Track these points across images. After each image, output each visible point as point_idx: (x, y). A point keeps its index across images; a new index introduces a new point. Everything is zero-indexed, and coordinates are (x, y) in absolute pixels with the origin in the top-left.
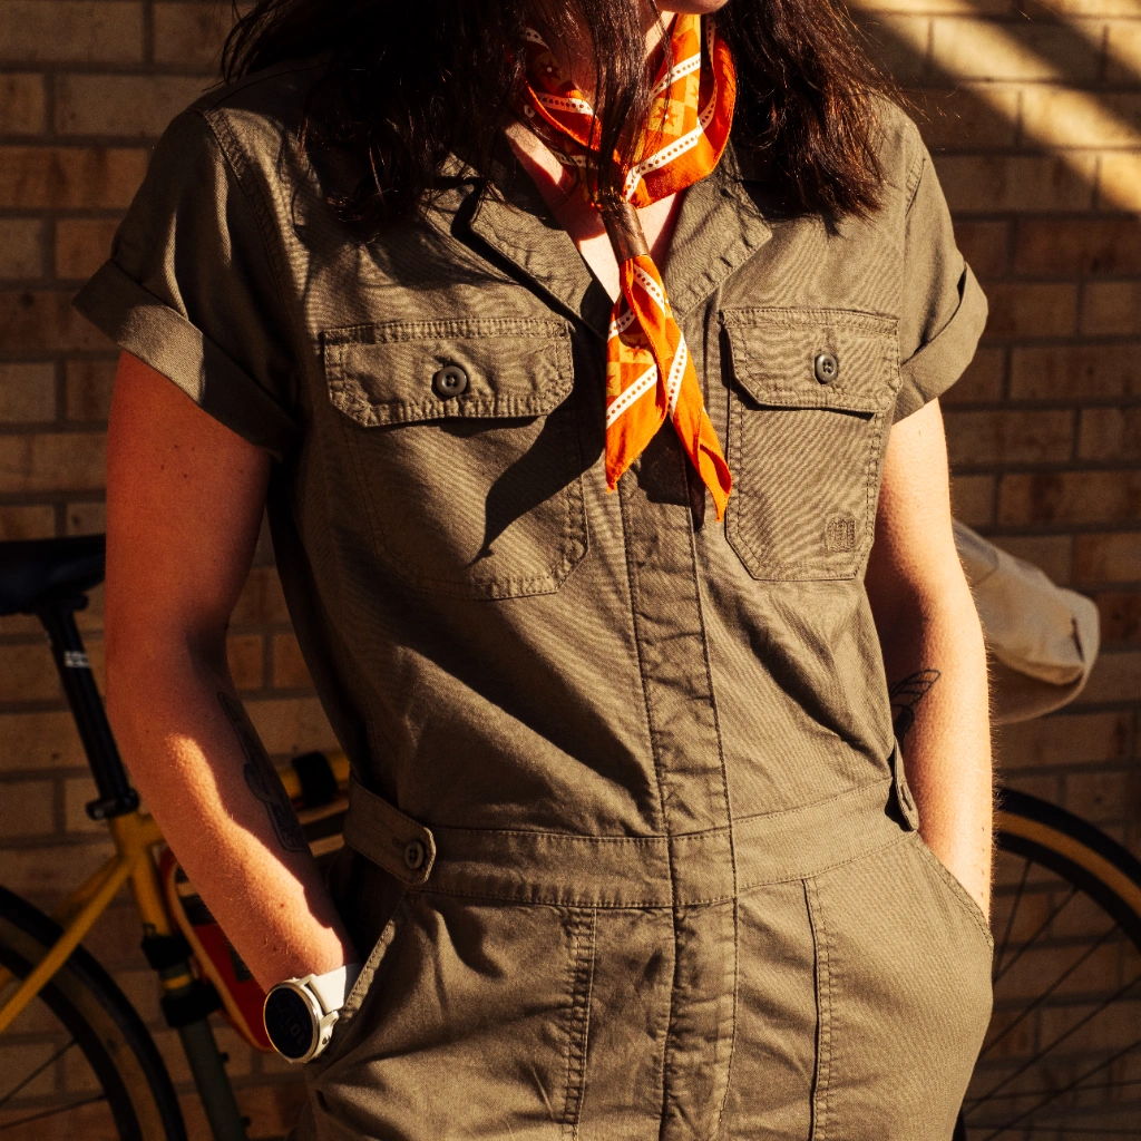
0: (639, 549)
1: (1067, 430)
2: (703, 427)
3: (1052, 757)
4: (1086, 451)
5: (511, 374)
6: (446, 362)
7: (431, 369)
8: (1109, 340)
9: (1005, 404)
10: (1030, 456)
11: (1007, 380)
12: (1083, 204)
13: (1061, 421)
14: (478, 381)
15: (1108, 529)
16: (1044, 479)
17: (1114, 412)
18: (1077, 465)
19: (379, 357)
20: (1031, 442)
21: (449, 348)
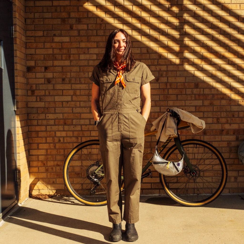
0: (118, 90)
1: (220, 114)
2: (124, 82)
3: (221, 146)
4: (222, 116)
5: (110, 79)
6: (107, 79)
7: (106, 79)
8: (224, 106)
9: (213, 111)
10: (216, 116)
11: (213, 109)
12: (220, 93)
13: (219, 113)
14: (108, 80)
15: (225, 124)
16: (218, 119)
17: (225, 112)
18: (221, 117)
19: (103, 79)
20: (216, 115)
21: (107, 78)
